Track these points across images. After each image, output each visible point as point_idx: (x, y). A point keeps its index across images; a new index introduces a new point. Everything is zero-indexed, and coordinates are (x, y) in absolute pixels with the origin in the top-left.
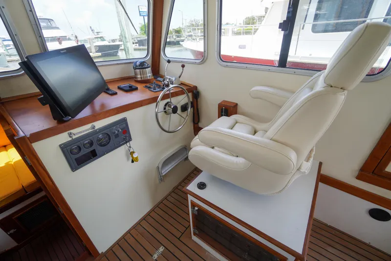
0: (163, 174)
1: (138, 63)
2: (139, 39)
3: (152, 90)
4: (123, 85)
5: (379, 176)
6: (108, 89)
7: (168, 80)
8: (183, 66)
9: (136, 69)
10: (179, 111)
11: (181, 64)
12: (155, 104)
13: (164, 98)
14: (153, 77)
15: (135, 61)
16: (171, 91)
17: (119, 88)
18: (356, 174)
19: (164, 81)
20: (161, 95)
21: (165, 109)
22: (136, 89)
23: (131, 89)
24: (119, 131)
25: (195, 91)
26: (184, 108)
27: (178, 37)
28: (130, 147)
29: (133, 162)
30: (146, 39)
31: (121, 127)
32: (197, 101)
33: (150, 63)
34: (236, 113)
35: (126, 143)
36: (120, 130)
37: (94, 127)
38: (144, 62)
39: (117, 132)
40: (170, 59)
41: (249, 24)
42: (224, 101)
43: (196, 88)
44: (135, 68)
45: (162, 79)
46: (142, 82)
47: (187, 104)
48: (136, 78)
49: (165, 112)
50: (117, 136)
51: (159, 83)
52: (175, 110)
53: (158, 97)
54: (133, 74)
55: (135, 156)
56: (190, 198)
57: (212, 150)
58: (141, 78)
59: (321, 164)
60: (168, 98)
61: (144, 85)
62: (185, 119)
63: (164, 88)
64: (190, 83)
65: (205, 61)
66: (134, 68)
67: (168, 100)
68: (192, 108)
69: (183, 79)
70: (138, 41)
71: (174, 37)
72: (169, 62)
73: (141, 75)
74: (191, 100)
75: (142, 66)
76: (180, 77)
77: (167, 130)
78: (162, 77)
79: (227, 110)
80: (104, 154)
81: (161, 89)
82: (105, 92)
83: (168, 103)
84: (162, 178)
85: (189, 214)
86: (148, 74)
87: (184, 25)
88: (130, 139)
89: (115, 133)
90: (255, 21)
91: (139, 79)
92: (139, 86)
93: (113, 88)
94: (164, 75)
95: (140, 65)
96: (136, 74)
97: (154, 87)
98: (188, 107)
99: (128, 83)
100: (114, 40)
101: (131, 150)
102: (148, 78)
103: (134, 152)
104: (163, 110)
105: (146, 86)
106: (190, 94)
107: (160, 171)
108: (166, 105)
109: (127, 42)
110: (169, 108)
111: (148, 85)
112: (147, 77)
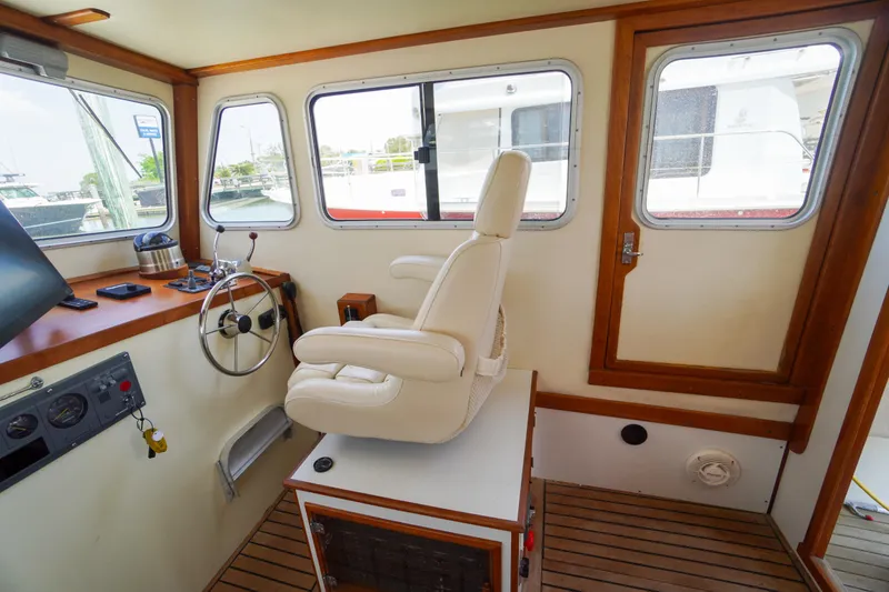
0: (235, 478)
1: (146, 238)
2: (141, 190)
3: (187, 289)
4: (110, 287)
5: (613, 369)
6: (71, 298)
7: (222, 267)
8: (253, 236)
9: (142, 250)
10: (255, 327)
11: (248, 233)
12: (197, 317)
13: (216, 302)
14: (186, 265)
15: (138, 233)
16: (232, 288)
17: (101, 294)
18: (586, 375)
19: (212, 270)
20: (208, 296)
21: (221, 325)
22: (147, 292)
23: (133, 294)
24: (109, 385)
25: (285, 284)
26: (266, 321)
27: (245, 181)
28: (142, 419)
29: (152, 454)
30: (162, 190)
31: (115, 374)
32: (293, 302)
33: (175, 236)
34: (375, 311)
35: (131, 411)
36: (113, 382)
37: (37, 383)
38: (160, 235)
39: (104, 387)
40: (224, 225)
41: (396, 151)
42: (349, 295)
43: (287, 276)
44: (140, 248)
45: (207, 268)
46: (158, 277)
47: (272, 312)
48: (142, 269)
49: (223, 332)
50: (105, 397)
51: (203, 276)
52: (245, 325)
53: (203, 301)
54: (133, 263)
55: (157, 437)
56: (304, 498)
57: (332, 382)
58: (157, 268)
59: (535, 374)
60: (227, 301)
61: (166, 283)
62: (271, 343)
63: (213, 284)
64: (274, 270)
65: (298, 223)
66: (136, 248)
67: (228, 307)
68: (285, 320)
69: (256, 263)
70: (141, 194)
71: (235, 182)
72: (220, 229)
73: (155, 262)
74: (281, 303)
75: (157, 242)
76: (249, 260)
77: (232, 369)
78: (208, 263)
79: (356, 309)
80: (70, 448)
81: (208, 286)
82: (61, 305)
83: (227, 312)
84: (234, 489)
85: (310, 558)
86: (174, 257)
87: (256, 157)
88: (140, 402)
89: (99, 390)
90: (407, 145)
91: (153, 272)
92: (153, 286)
93: (85, 294)
94: (211, 258)
95: (151, 242)
96: (142, 261)
97: (191, 283)
98: (275, 319)
99: (125, 283)
100: (64, 194)
101: (147, 426)
102: (175, 267)
103: (153, 430)
104: (216, 326)
105: (170, 284)
106: (276, 292)
107: (226, 471)
108: (222, 318)
109: (117, 197)
110: (232, 323)
111: (176, 282)
112: (172, 264)
